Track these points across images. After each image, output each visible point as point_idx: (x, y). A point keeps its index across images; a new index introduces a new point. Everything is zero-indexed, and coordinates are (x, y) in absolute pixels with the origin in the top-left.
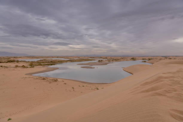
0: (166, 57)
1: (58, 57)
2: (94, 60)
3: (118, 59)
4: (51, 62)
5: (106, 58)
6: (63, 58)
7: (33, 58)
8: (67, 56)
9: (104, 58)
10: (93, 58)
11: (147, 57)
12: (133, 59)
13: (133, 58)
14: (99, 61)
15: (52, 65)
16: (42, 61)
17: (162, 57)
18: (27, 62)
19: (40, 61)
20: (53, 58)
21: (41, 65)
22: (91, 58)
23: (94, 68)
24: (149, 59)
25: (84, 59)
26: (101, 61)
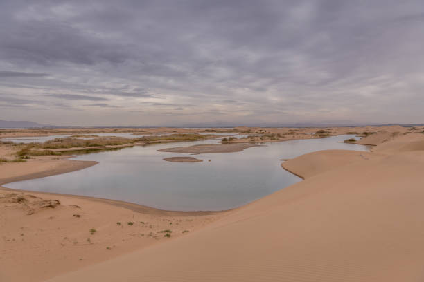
0: (413, 128)
1: (115, 131)
2: (214, 137)
3: (279, 135)
4: (88, 143)
5: (249, 132)
6: (129, 131)
7: (46, 132)
8: (142, 128)
9: (242, 132)
10: (213, 131)
11: (363, 127)
12: (322, 134)
13: (322, 132)
14: (225, 140)
15: (88, 152)
16: (62, 141)
17: (404, 126)
18: (15, 145)
19: (56, 141)
20: (103, 132)
21: (52, 154)
22: (208, 131)
23: (202, 161)
24: (366, 134)
25: (184, 135)
26: (231, 139)
